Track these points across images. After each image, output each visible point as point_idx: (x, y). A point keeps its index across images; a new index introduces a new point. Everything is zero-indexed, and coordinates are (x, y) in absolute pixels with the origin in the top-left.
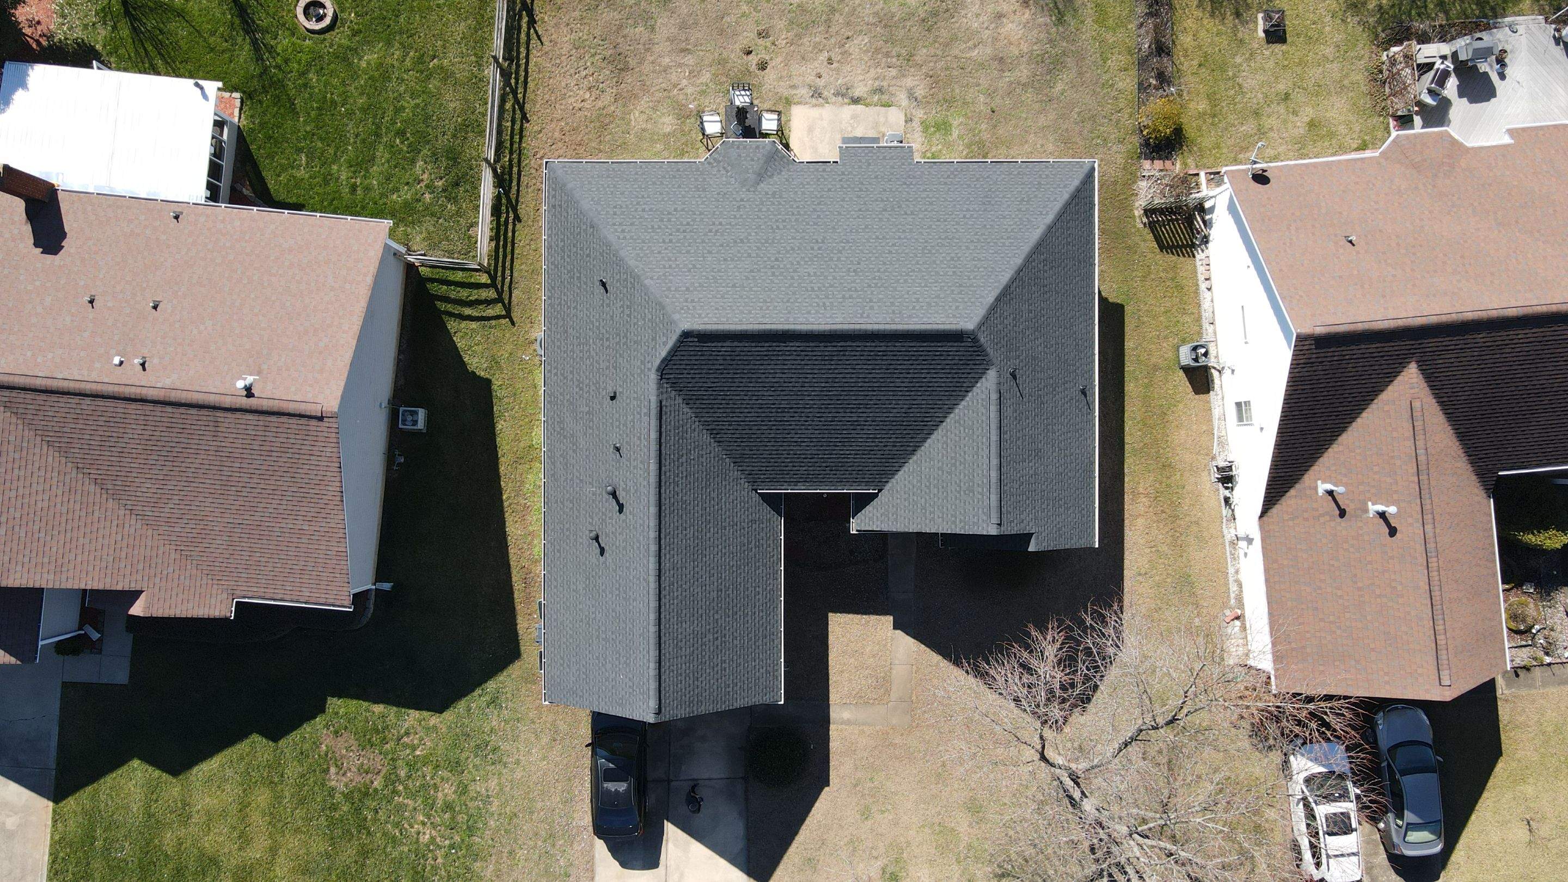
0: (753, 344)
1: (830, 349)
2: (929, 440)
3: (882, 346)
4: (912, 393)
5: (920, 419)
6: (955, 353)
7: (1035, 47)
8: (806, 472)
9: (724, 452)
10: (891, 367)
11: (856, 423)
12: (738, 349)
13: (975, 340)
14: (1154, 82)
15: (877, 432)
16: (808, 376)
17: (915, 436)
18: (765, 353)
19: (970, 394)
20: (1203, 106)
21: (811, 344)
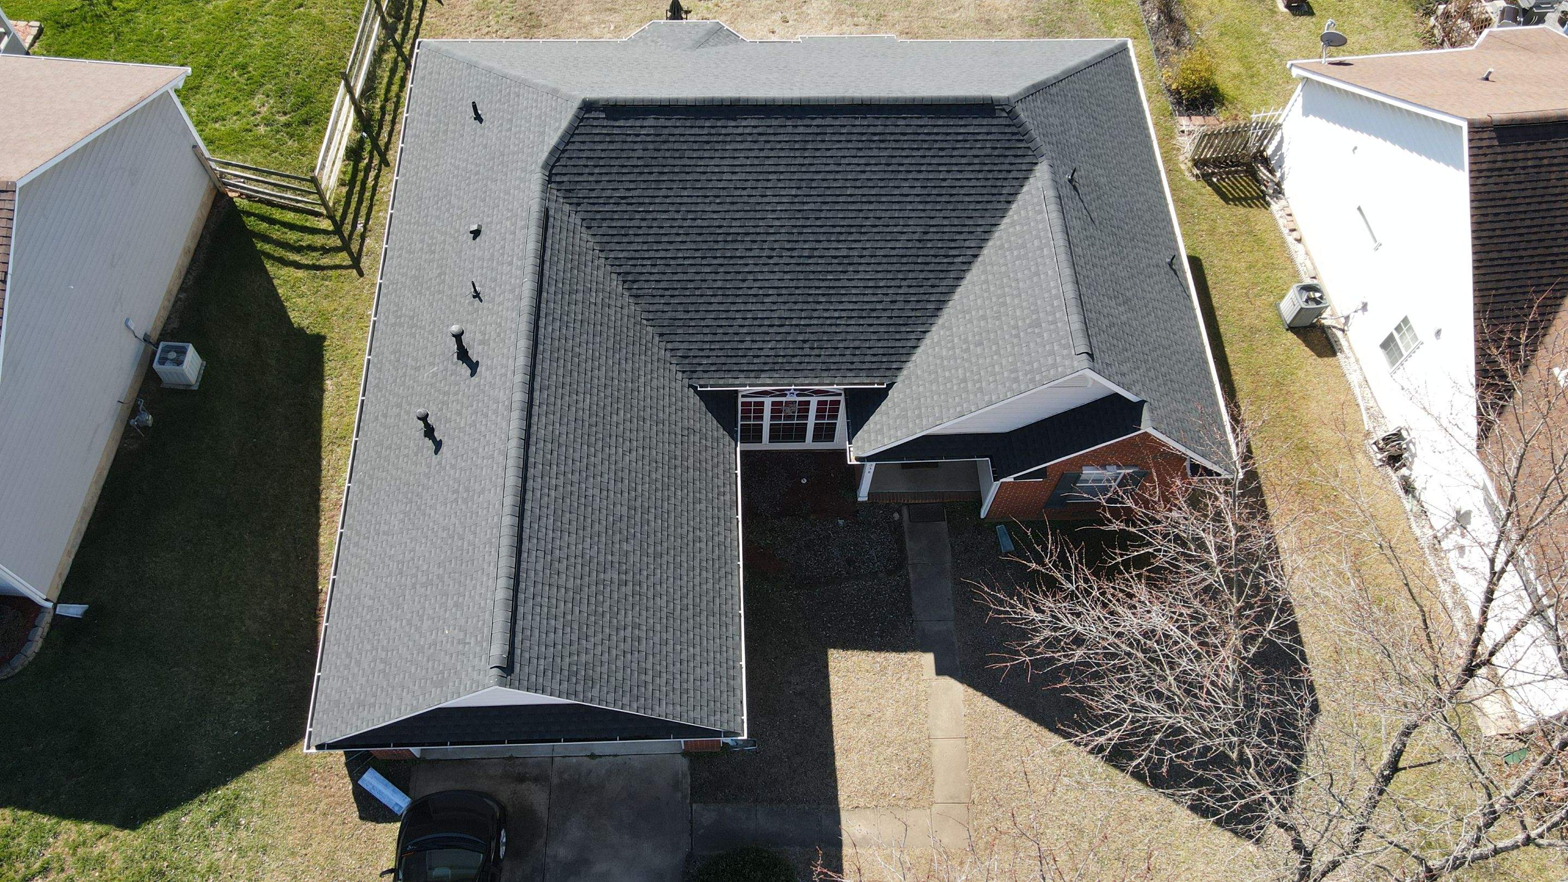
0: (688, 123)
1: (801, 130)
2: (959, 290)
3: (878, 124)
4: (929, 207)
5: (942, 252)
6: (985, 137)
7: (1026, 14)
8: (772, 353)
9: (644, 315)
10: (894, 161)
11: (846, 261)
12: (666, 131)
13: (1012, 114)
14: (1172, 48)
15: (880, 276)
16: (770, 177)
17: (937, 282)
18: (705, 138)
19: (1014, 206)
20: (1236, 68)
21: (774, 123)
